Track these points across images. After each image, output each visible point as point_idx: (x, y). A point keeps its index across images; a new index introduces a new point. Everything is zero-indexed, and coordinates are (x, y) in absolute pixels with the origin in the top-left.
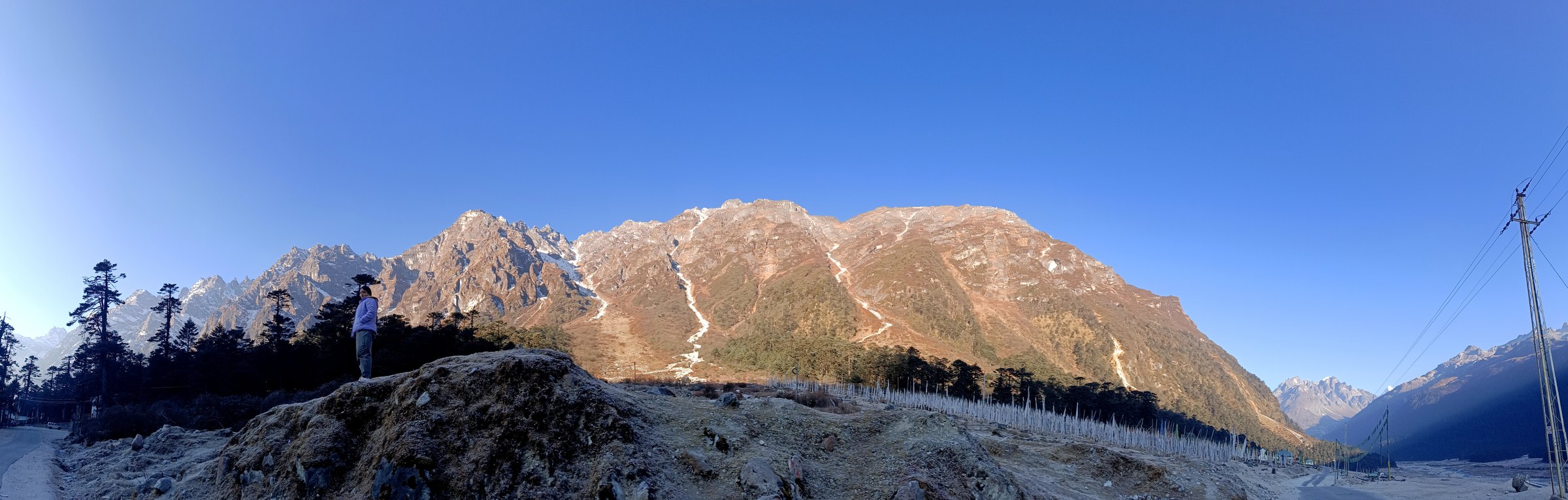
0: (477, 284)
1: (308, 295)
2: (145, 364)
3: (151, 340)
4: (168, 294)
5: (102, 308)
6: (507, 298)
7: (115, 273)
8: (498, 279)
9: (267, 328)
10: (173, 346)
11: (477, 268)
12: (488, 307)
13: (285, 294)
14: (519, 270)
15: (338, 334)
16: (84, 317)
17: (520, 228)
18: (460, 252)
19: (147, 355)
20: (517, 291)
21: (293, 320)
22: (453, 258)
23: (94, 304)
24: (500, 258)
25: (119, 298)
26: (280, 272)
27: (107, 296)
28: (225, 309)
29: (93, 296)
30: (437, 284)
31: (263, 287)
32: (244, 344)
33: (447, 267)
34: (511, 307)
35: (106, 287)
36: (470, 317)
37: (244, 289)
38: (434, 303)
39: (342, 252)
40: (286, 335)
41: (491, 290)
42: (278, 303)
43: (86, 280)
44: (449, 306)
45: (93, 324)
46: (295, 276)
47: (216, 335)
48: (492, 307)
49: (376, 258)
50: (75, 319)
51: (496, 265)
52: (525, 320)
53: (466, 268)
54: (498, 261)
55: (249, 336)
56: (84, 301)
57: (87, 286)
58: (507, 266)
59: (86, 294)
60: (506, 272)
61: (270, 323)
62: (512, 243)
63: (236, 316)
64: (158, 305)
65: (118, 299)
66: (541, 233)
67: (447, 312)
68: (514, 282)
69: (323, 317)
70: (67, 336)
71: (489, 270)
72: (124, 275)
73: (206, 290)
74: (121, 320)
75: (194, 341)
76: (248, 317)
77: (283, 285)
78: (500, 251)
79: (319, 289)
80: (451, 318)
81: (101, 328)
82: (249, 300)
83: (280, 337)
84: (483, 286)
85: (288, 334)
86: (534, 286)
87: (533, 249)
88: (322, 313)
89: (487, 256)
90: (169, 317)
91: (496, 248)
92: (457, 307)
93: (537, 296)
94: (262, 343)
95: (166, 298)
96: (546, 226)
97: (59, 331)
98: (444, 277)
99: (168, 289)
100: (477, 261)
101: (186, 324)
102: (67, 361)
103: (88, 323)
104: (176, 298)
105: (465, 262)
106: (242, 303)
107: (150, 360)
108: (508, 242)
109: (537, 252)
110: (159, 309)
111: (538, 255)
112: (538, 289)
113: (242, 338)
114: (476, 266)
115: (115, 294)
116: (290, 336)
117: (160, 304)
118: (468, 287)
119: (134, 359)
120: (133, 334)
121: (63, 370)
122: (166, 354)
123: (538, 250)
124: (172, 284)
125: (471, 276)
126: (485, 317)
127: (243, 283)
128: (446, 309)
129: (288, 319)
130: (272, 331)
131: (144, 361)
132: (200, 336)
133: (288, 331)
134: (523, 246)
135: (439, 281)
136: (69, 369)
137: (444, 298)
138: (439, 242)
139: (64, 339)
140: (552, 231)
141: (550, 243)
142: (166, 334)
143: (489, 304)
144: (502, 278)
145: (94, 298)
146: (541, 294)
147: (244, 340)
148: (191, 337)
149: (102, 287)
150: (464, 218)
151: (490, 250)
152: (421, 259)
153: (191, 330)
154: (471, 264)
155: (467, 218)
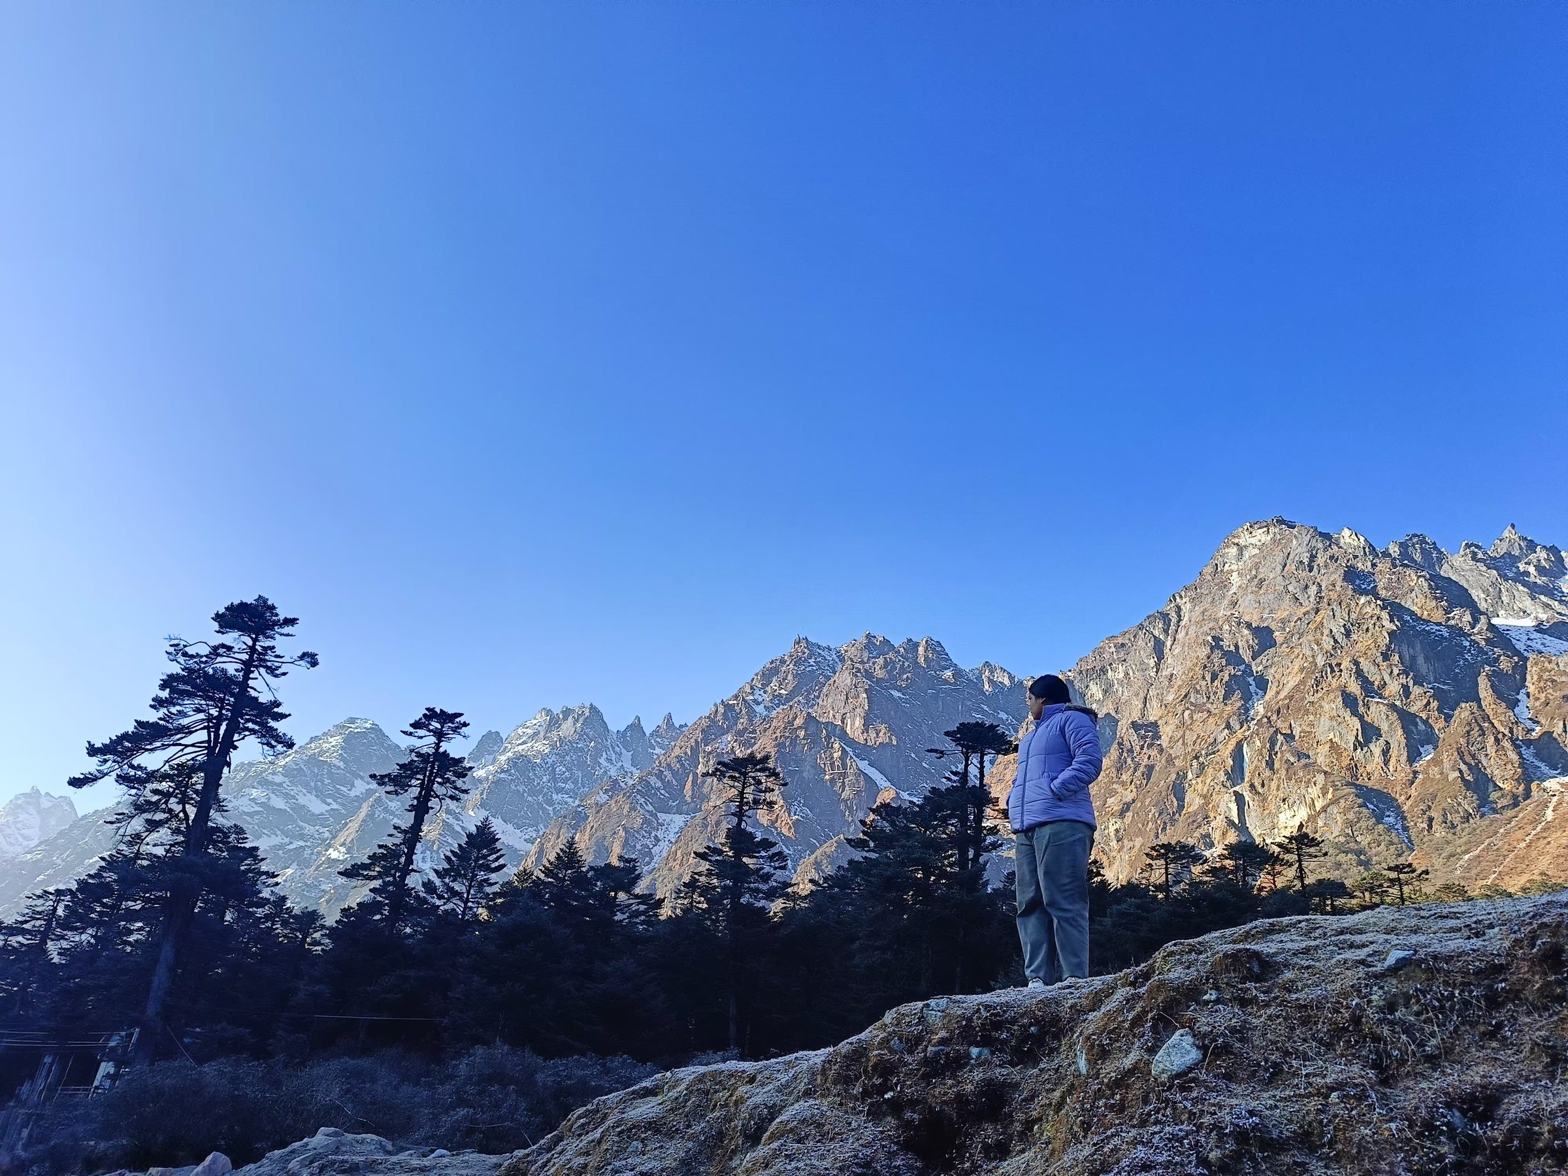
0: (1300, 755)
1: (832, 780)
2: (318, 943)
3: (352, 872)
4: (433, 740)
5: (210, 749)
6: (1413, 791)
7: (284, 645)
8: (1369, 733)
9: (704, 866)
10: (417, 897)
11: (1293, 704)
12: (1351, 824)
13: (762, 770)
14: (1438, 695)
15: (909, 896)
16: (139, 768)
17: (1418, 557)
18: (1233, 657)
19: (331, 918)
20: (1447, 765)
21: (780, 847)
22: (1214, 677)
23: (188, 730)
24: (1365, 665)
25: (281, 726)
26: (760, 709)
27: (237, 712)
28: (599, 806)
29: (188, 705)
30: (1170, 761)
31: (709, 749)
32: (634, 908)
33: (1199, 708)
34: (1431, 820)
35: (244, 685)
36: (1293, 857)
37: (658, 751)
38: (1167, 818)
39: (921, 660)
40: (758, 890)
41: (1353, 768)
42: (741, 794)
43: (178, 650)
44: (1218, 822)
45: (167, 795)
46: (799, 722)
47: (555, 876)
48: (1363, 824)
49: (1011, 678)
50: (105, 768)
51: (1354, 688)
52: (1495, 863)
53: (1259, 708)
54: (1359, 674)
55: (653, 885)
56: (153, 716)
57: (176, 669)
58: (1393, 687)
59: (165, 694)
60: (1393, 707)
61: (719, 852)
62: (1396, 610)
63: (625, 829)
64: (394, 769)
65: (272, 729)
66: (1492, 563)
67: (1212, 845)
68: (1431, 739)
69: (872, 844)
70: (74, 826)
71: (1333, 705)
72: (311, 659)
73: (553, 746)
74: (278, 803)
75: (488, 890)
76: (660, 834)
77: (764, 745)
78: (1362, 641)
79: (863, 765)
80: (1229, 863)
81: (192, 811)
82: (667, 785)
83: (741, 895)
84: (1320, 760)
85: (765, 887)
86: (1507, 744)
87: (1476, 620)
88: (873, 833)
89: (1320, 661)
90: (421, 809)
91: (1348, 634)
92: (1242, 828)
93: (1527, 776)
94: (686, 911)
95: (424, 750)
96: (1506, 534)
97: (45, 804)
98: (1190, 737)
99: (435, 725)
100: (1292, 682)
101: (469, 836)
102: (45, 906)
103: (150, 786)
104: (455, 754)
105: (1253, 688)
106: (644, 785)
107: (333, 933)
108: (1383, 608)
109: (1492, 627)
110: (397, 781)
111: (1500, 637)
112: (1528, 753)
113: (628, 892)
114: (1290, 697)
115: (269, 712)
116: (771, 895)
117: (402, 766)
118: (1270, 764)
119: (285, 924)
120: (308, 851)
121: (23, 932)
122: (391, 920)
123: (1495, 621)
124: (450, 712)
125: (1277, 731)
126: (1342, 858)
127: (656, 733)
128: (1208, 836)
129: (766, 844)
130: (718, 876)
131: (317, 935)
132: (511, 872)
133: (767, 878)
134: (1438, 616)
135: (1177, 750)
136: (45, 935)
137: (1198, 801)
138: (1166, 631)
139: (61, 834)
140: (1532, 546)
141: (1534, 590)
142: (403, 860)
143: (1351, 816)
144: (1384, 727)
145: (191, 713)
146: (1544, 768)
147: (637, 896)
148: (481, 876)
149: (230, 680)
150: (1233, 551)
151: (1327, 644)
152: (1121, 683)
153: (485, 857)
154: (1270, 693)
155: (1241, 549)
